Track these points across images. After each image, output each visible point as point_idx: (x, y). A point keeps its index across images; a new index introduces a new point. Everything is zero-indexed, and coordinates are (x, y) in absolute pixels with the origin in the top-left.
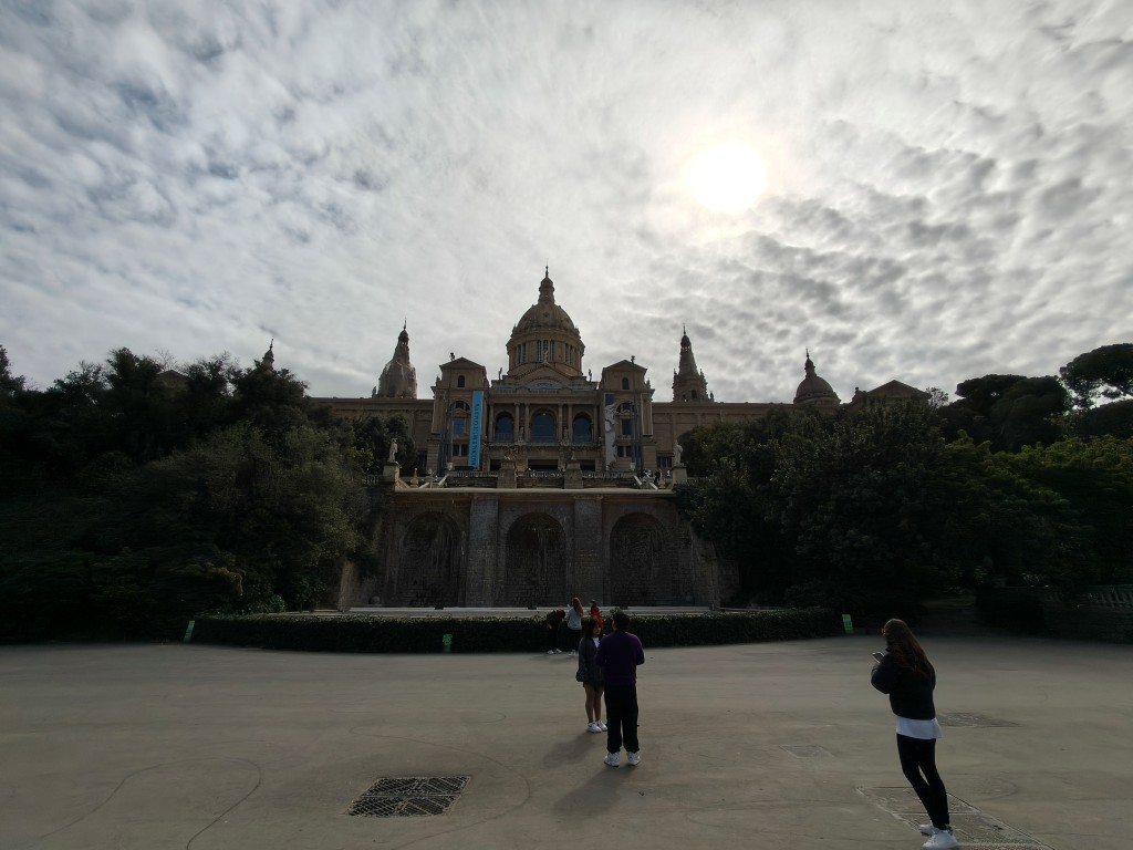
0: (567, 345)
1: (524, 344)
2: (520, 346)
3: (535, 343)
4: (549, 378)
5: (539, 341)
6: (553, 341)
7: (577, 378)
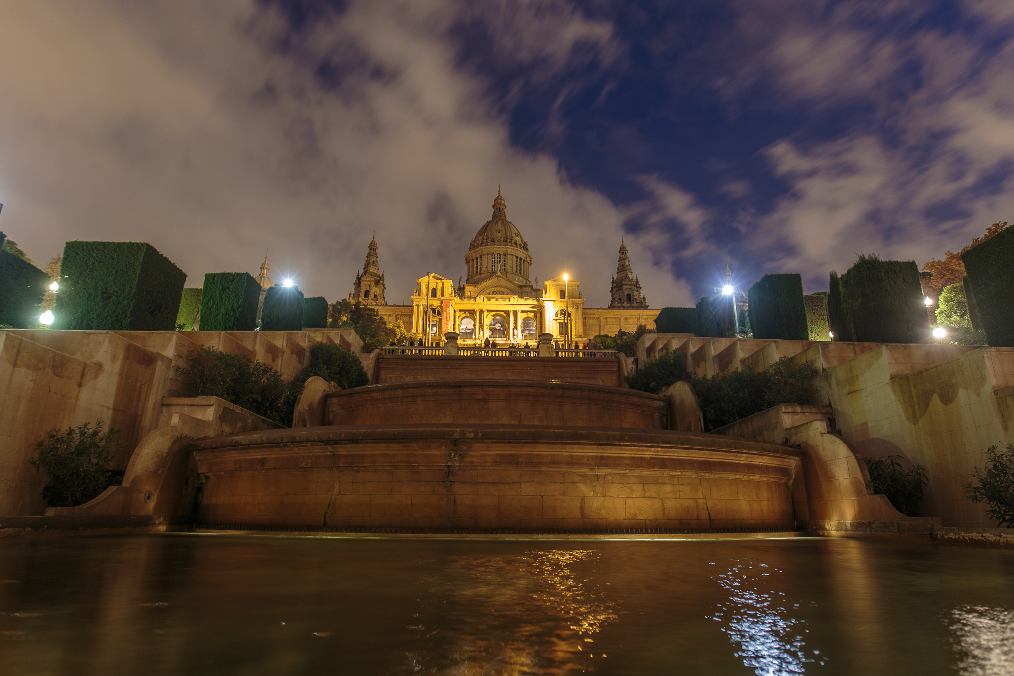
0: (517, 257)
1: (481, 257)
2: (477, 258)
3: (490, 256)
4: (501, 286)
5: (493, 254)
6: (505, 255)
7: (525, 286)
